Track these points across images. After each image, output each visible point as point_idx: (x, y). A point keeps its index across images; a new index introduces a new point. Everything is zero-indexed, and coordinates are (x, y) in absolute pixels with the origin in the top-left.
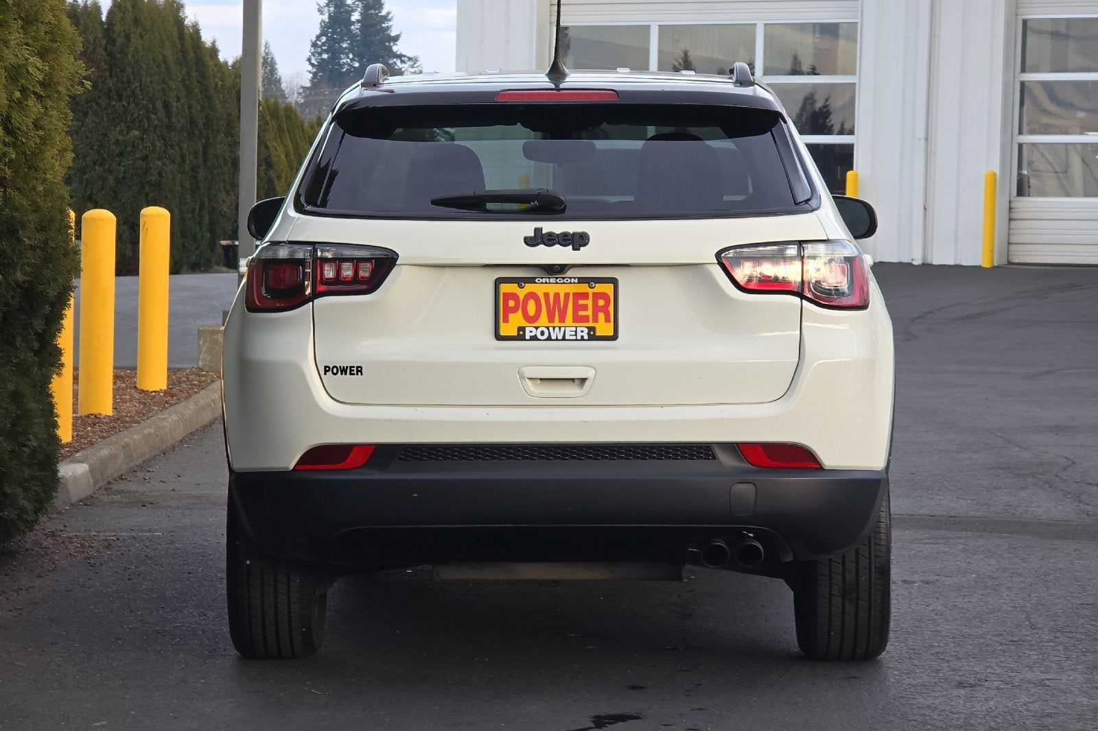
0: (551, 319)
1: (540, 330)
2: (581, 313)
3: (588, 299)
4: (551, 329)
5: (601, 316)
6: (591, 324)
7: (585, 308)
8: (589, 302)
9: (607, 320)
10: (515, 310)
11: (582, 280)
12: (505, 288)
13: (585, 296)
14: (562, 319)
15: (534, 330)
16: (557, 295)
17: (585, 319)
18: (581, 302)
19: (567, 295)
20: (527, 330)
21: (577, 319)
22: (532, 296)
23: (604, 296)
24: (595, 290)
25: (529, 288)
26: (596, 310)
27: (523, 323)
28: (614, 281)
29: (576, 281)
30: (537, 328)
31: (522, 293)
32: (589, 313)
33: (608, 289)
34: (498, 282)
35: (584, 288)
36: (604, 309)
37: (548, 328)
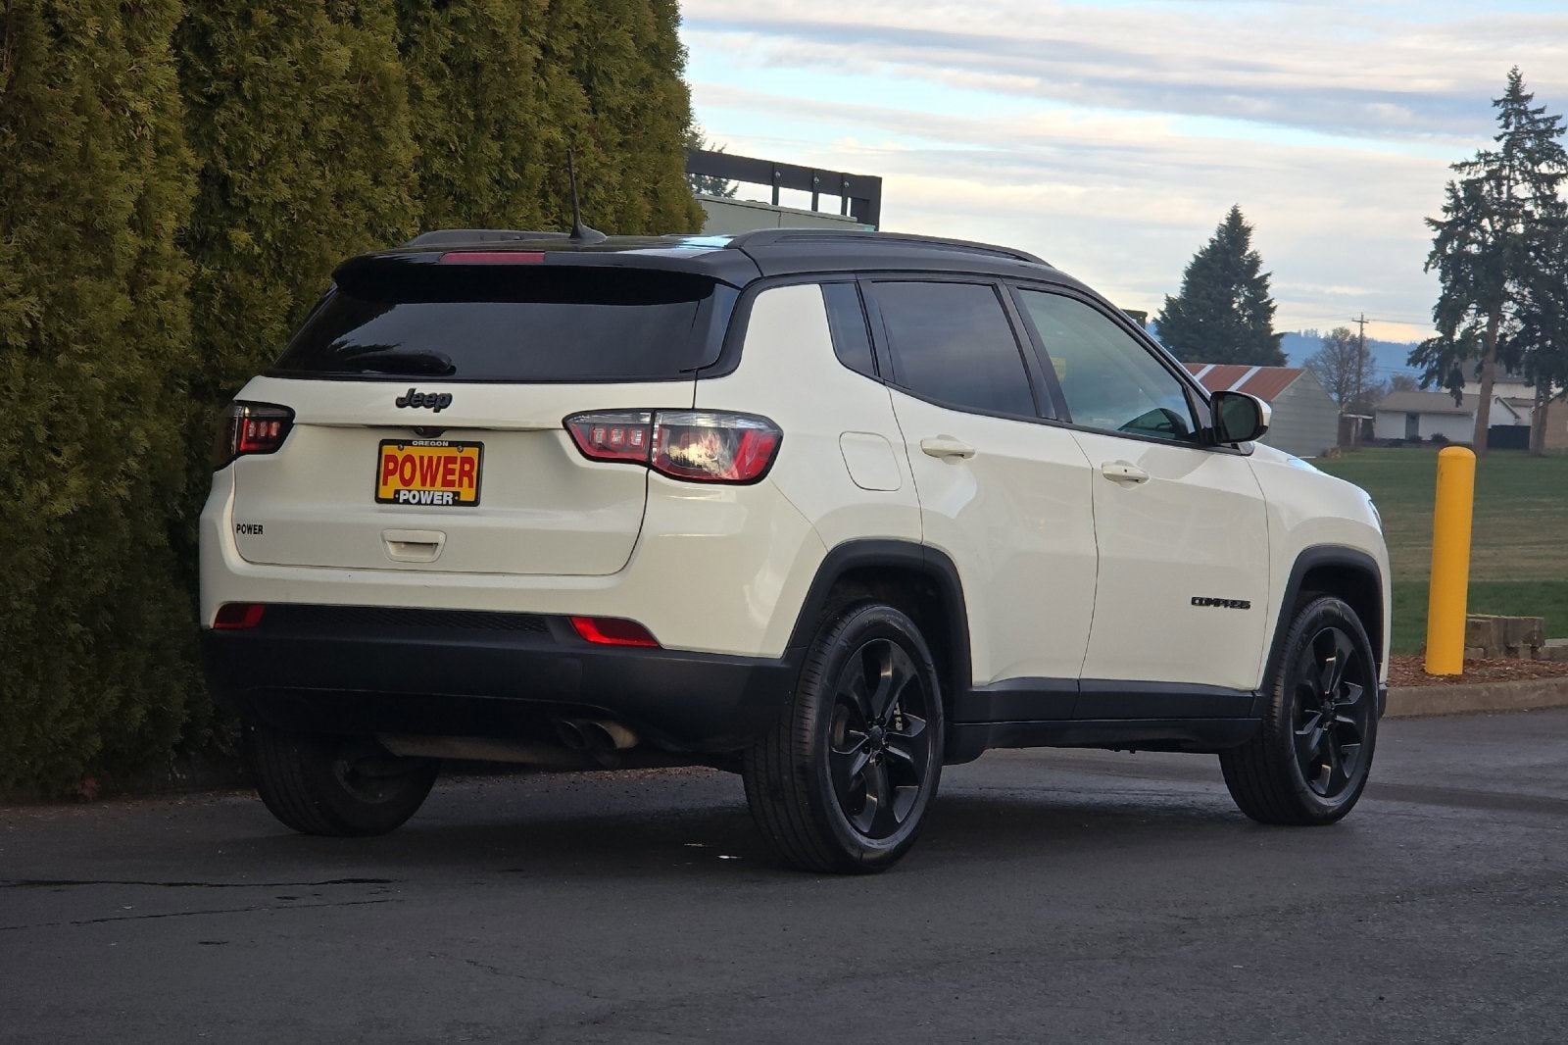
0: (424, 483)
1: (412, 493)
2: (449, 477)
3: (456, 463)
4: (422, 492)
5: (466, 480)
6: (456, 489)
7: (452, 472)
8: (457, 467)
9: (471, 486)
10: (393, 473)
11: (452, 444)
12: (388, 450)
13: (453, 460)
14: (433, 484)
15: (407, 492)
16: (430, 459)
17: (451, 484)
18: (450, 466)
19: (439, 458)
20: (402, 493)
21: (446, 483)
22: (409, 458)
23: (469, 460)
24: (463, 454)
25: (408, 450)
26: (463, 473)
27: (400, 486)
28: (479, 445)
29: (447, 444)
30: (410, 491)
31: (400, 456)
32: (456, 477)
33: (473, 452)
34: (383, 443)
35: (453, 452)
36: (469, 474)
37: (419, 492)
